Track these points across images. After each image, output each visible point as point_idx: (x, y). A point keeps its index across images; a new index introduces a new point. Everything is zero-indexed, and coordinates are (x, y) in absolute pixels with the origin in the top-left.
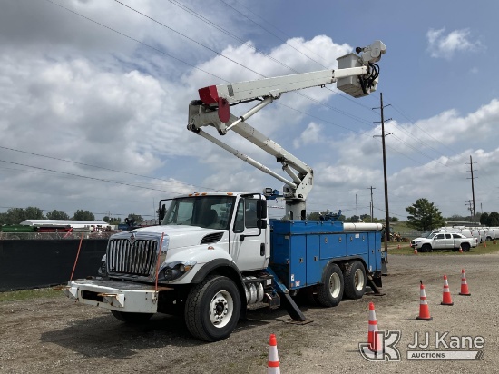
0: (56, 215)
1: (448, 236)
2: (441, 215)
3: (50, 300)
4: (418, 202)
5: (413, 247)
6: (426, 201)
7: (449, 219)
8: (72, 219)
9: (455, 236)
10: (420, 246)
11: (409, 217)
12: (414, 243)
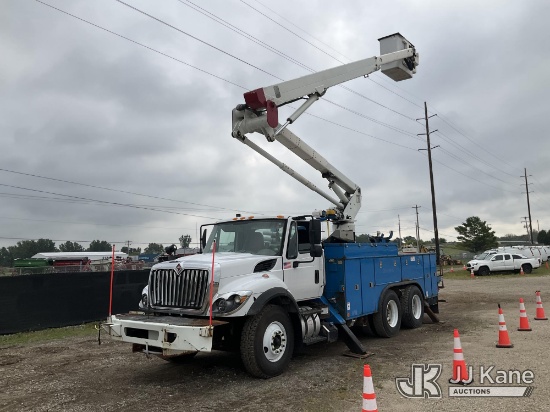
0: (70, 247)
1: (507, 257)
2: (495, 235)
3: (89, 338)
4: (468, 220)
5: (469, 270)
6: (477, 219)
7: (502, 239)
8: (88, 250)
9: (515, 257)
10: (477, 268)
11: (459, 238)
12: (469, 265)
